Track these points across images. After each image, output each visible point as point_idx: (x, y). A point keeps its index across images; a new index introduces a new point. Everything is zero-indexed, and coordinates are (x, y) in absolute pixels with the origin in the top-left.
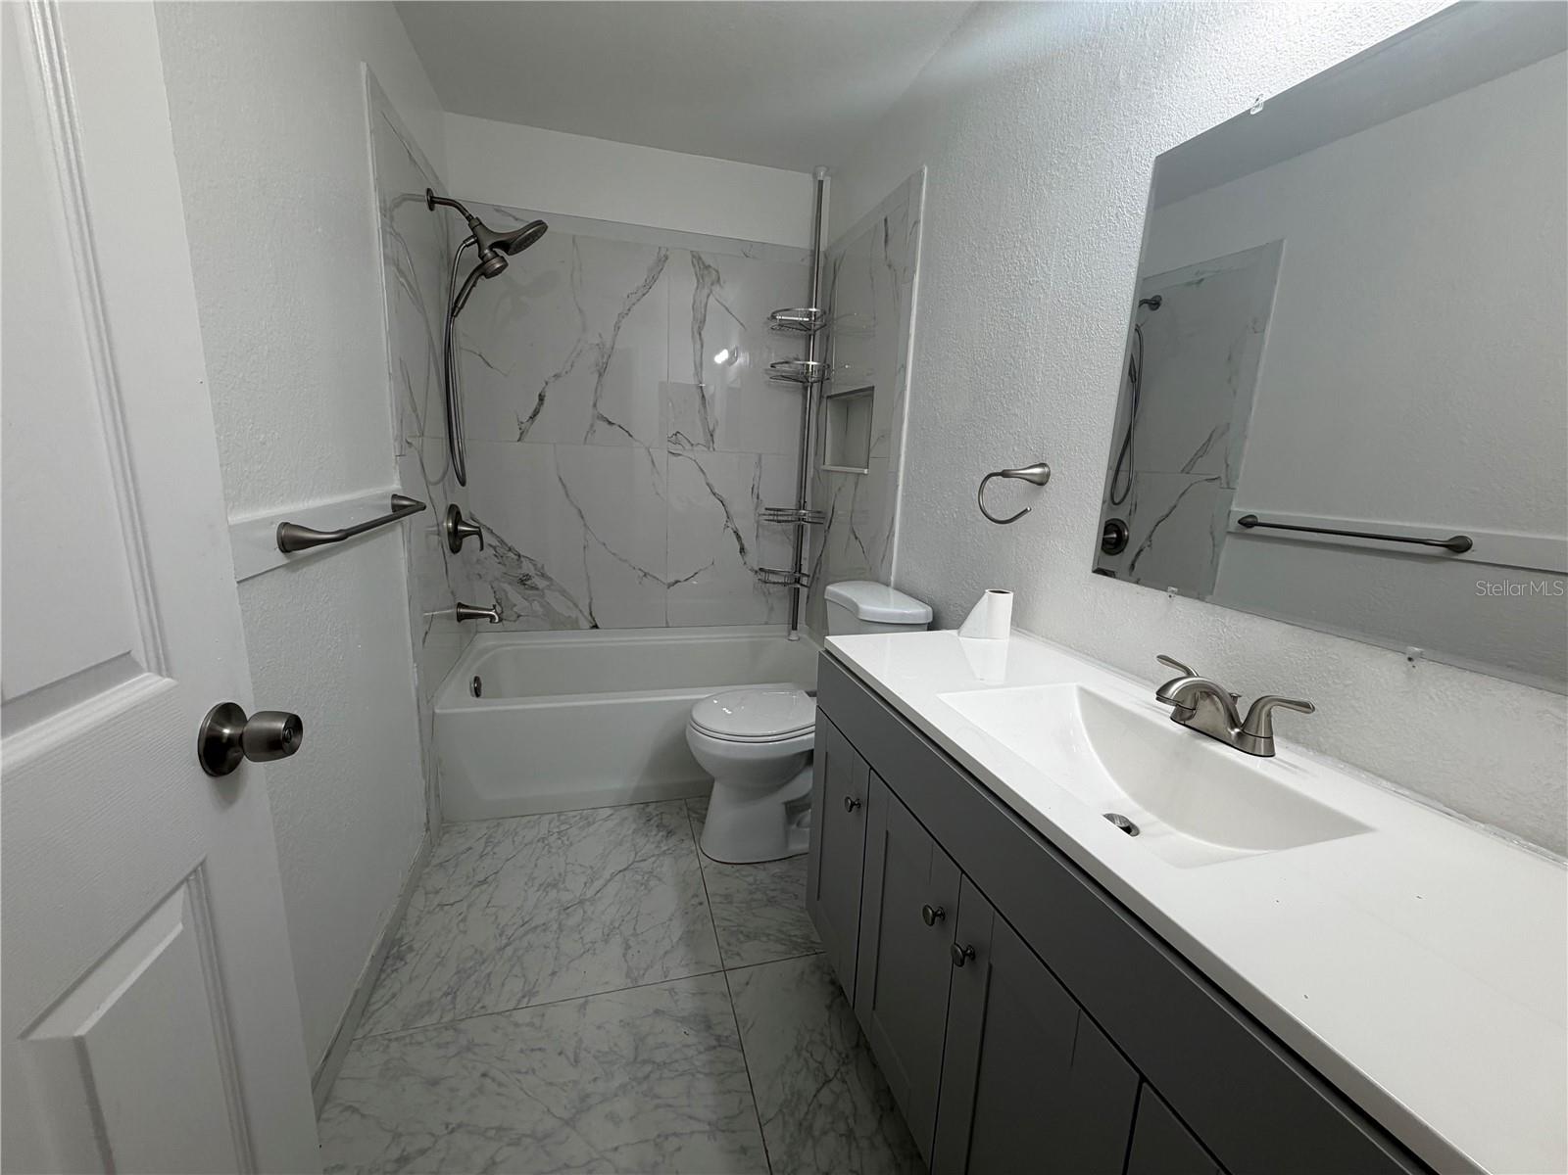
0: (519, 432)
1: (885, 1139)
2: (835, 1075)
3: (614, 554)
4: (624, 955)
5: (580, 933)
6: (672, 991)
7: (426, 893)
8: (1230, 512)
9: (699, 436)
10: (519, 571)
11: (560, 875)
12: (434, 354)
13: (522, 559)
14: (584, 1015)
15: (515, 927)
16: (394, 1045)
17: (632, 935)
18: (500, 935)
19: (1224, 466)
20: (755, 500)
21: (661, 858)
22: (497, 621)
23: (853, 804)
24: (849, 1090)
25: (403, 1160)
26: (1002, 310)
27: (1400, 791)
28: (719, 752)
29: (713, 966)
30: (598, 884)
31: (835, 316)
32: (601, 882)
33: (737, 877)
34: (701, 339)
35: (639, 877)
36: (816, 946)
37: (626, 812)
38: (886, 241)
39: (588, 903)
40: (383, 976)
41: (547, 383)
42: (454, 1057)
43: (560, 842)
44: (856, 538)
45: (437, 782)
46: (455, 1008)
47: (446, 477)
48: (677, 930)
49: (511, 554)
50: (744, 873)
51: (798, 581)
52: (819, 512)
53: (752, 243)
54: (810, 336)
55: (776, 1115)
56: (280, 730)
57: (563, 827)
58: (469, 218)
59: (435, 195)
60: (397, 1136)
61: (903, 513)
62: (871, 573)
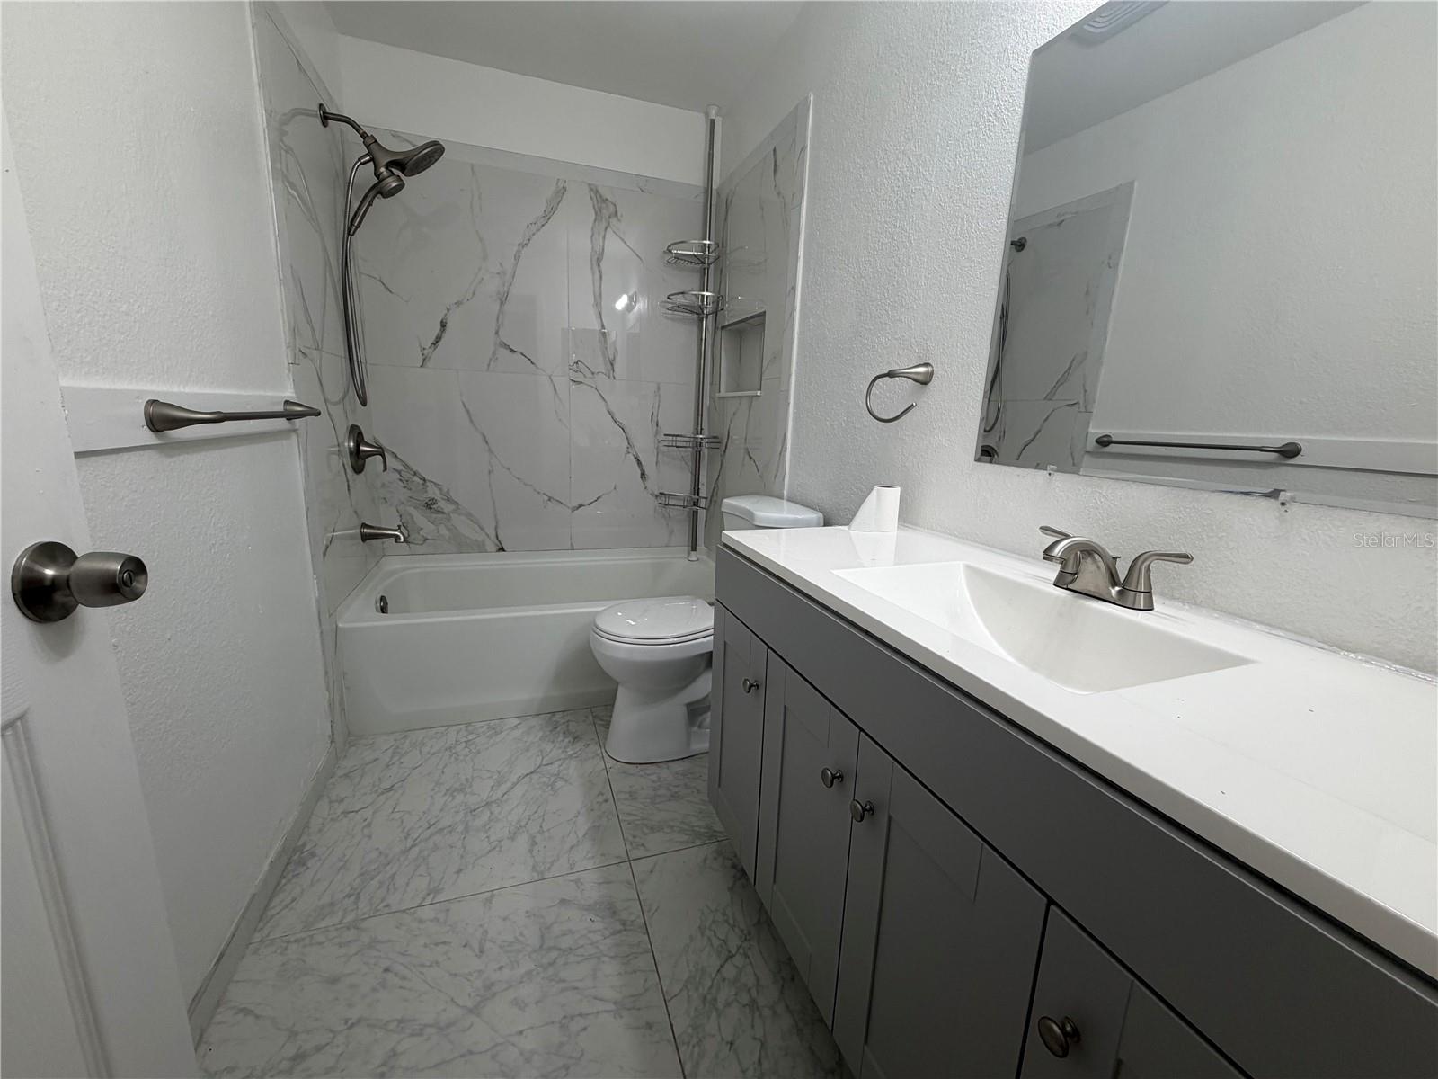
0: (421, 358)
1: (787, 1007)
2: (738, 949)
3: (518, 479)
4: (531, 851)
5: (486, 832)
6: (577, 882)
7: (331, 802)
8: (1087, 433)
9: (600, 366)
10: (425, 496)
11: (467, 779)
12: (332, 275)
13: (428, 484)
14: (490, 908)
15: (420, 831)
16: (294, 947)
17: (539, 832)
18: (406, 838)
19: (1082, 391)
20: (655, 428)
21: (567, 762)
22: (402, 540)
23: (751, 686)
24: (751, 963)
25: (300, 1057)
26: (885, 222)
27: (1273, 632)
28: (622, 655)
29: (617, 857)
30: (504, 788)
31: (728, 251)
32: (509, 784)
33: (641, 776)
34: (600, 271)
35: (545, 779)
36: (718, 834)
37: (534, 721)
38: (775, 171)
39: (494, 805)
40: (284, 881)
41: (448, 310)
42: (356, 954)
43: (467, 750)
44: (751, 458)
45: (342, 698)
46: (357, 908)
47: (347, 398)
48: (583, 825)
49: (416, 479)
50: (648, 772)
51: (696, 504)
52: (715, 437)
53: (647, 179)
54: (704, 269)
55: (681, 990)
56: (116, 571)
57: (470, 738)
58: (364, 136)
59: (328, 111)
60: (293, 1034)
61: (795, 429)
62: (766, 488)
